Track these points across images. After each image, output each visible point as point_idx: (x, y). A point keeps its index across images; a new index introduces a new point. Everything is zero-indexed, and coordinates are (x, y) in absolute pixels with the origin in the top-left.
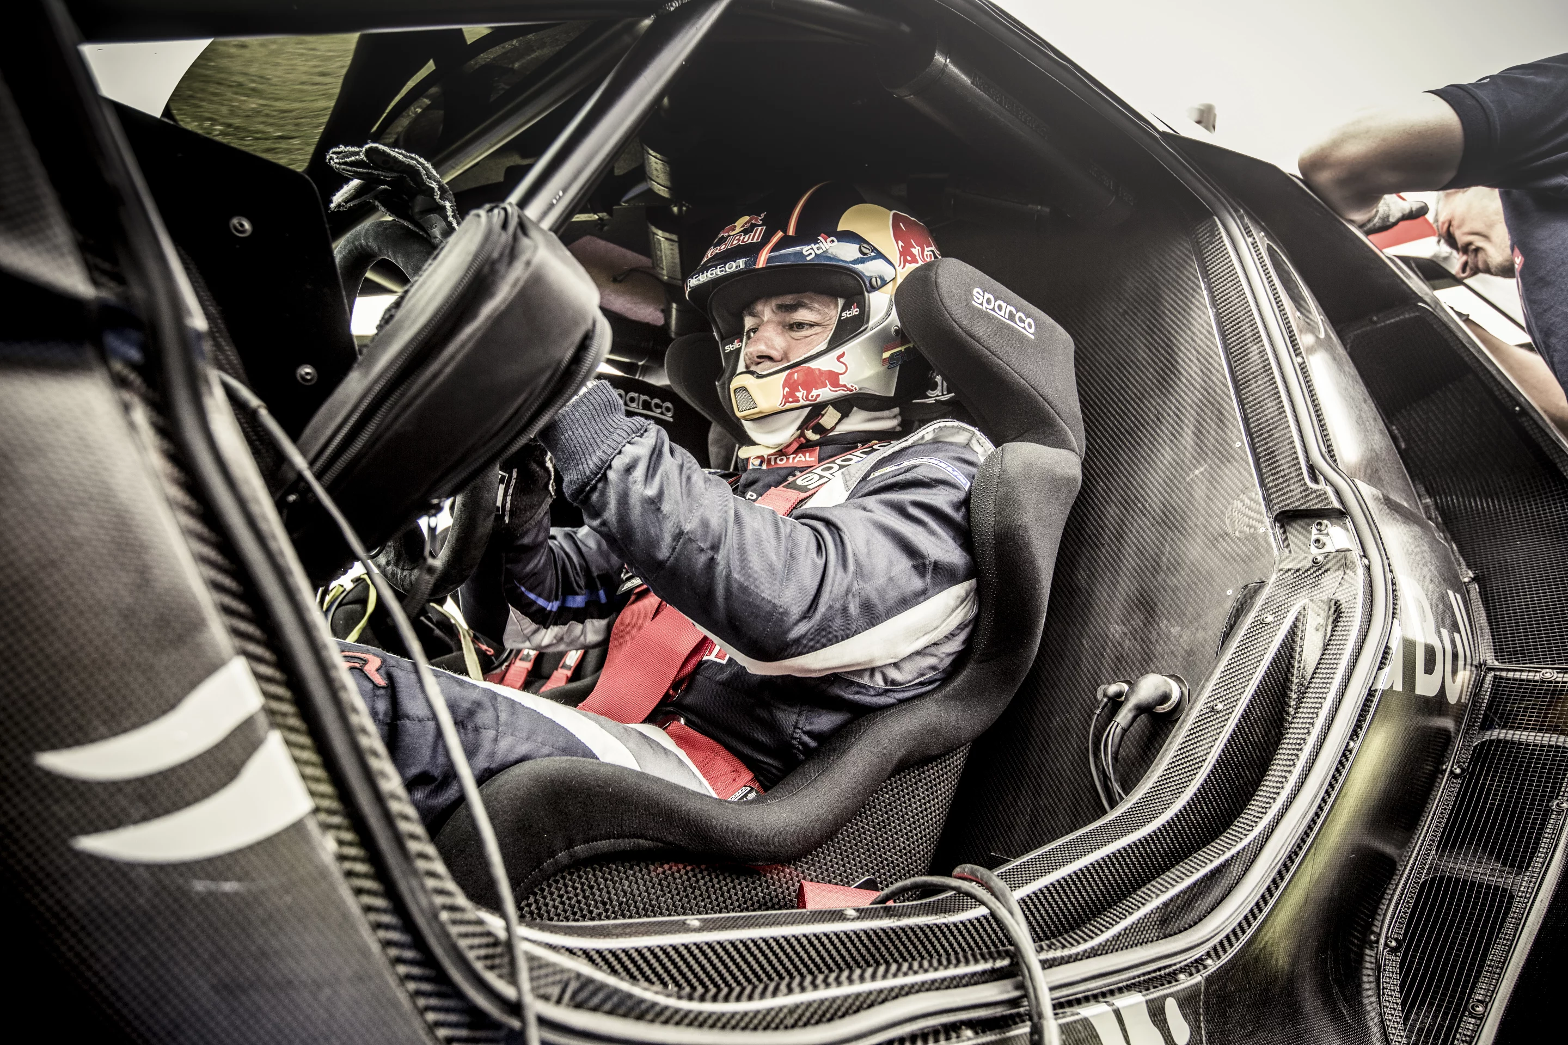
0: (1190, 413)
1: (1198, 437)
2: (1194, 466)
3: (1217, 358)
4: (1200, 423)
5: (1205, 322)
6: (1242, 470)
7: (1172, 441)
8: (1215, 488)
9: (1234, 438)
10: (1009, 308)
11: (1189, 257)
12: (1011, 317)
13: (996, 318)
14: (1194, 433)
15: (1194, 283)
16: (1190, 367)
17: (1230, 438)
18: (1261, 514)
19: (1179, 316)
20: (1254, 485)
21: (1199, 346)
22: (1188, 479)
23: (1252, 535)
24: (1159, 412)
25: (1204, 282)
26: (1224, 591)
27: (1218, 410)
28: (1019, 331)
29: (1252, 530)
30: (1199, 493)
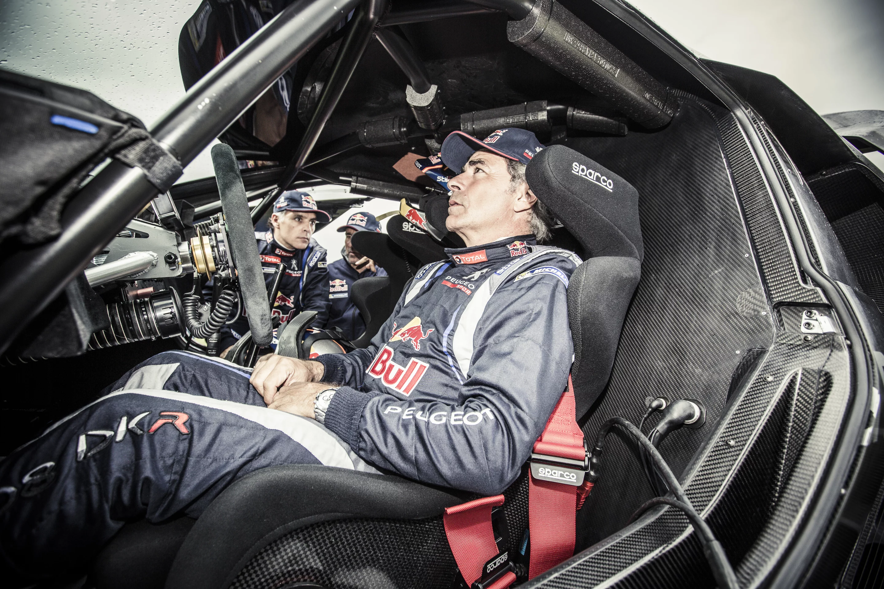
0: (712, 234)
1: (717, 250)
2: (715, 268)
3: (732, 200)
4: (719, 241)
5: (724, 177)
6: (749, 272)
7: (699, 252)
8: (729, 283)
9: (744, 251)
10: (597, 174)
11: (713, 139)
12: (598, 179)
13: (587, 180)
14: (715, 247)
15: (716, 154)
16: (713, 206)
17: (741, 251)
18: (763, 302)
19: (706, 175)
20: (758, 283)
21: (720, 193)
22: (710, 276)
23: (756, 316)
24: (691, 234)
25: (724, 154)
26: (734, 351)
27: (732, 233)
28: (603, 187)
29: (756, 313)
30: (718, 285)
